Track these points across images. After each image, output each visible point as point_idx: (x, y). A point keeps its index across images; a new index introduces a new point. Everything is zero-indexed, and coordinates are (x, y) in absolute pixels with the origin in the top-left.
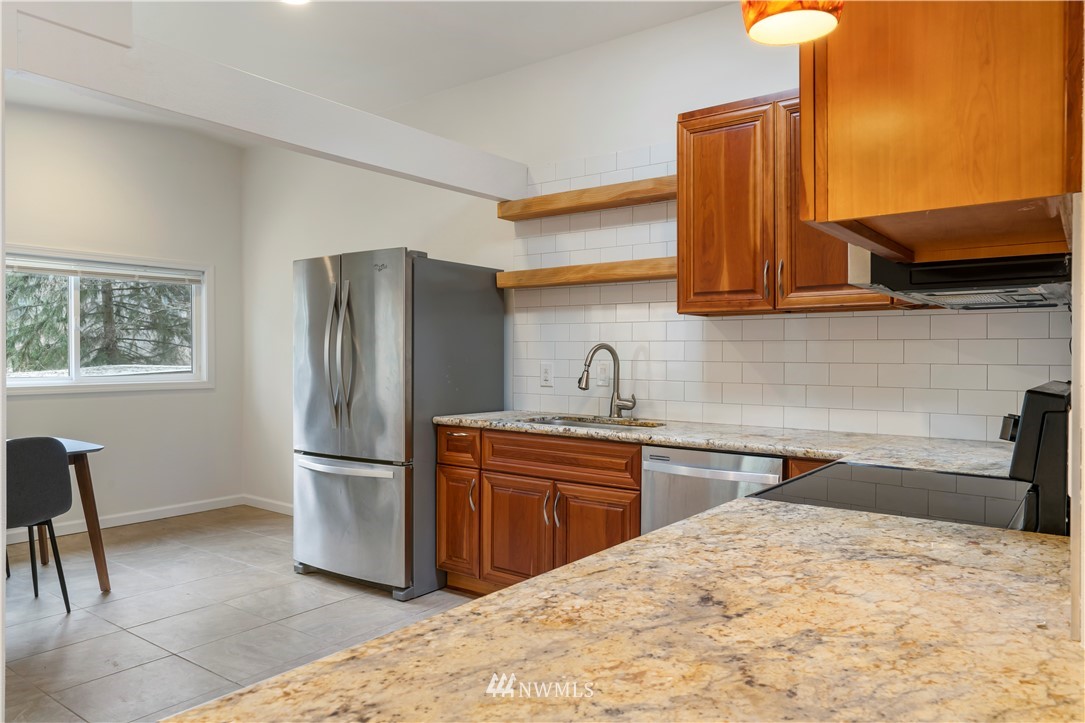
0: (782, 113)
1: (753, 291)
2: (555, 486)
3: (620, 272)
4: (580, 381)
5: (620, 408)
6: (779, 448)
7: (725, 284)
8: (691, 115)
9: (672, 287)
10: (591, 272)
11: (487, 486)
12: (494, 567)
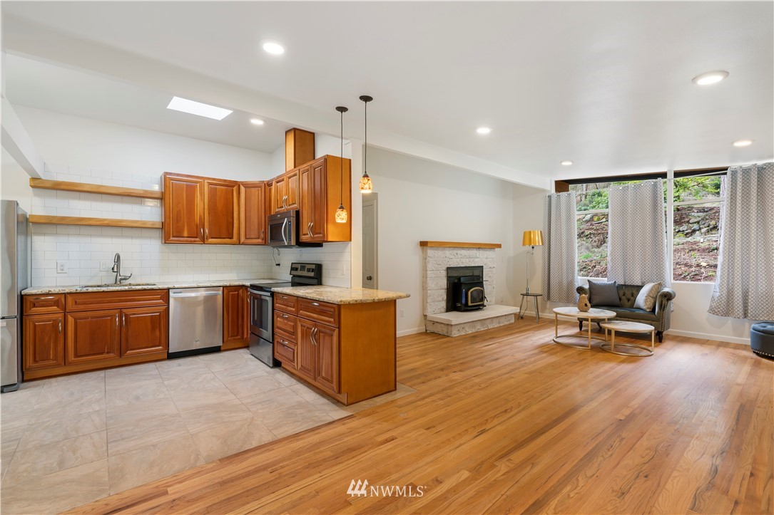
0: (206, 184)
1: (196, 237)
2: (121, 312)
3: (124, 224)
4: (113, 269)
5: (121, 279)
6: (221, 284)
7: (186, 234)
8: (171, 174)
9: (158, 233)
10: (106, 222)
11: (70, 320)
12: (76, 356)
